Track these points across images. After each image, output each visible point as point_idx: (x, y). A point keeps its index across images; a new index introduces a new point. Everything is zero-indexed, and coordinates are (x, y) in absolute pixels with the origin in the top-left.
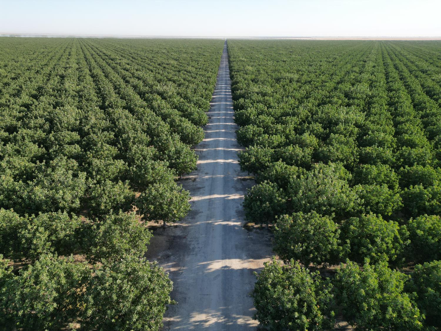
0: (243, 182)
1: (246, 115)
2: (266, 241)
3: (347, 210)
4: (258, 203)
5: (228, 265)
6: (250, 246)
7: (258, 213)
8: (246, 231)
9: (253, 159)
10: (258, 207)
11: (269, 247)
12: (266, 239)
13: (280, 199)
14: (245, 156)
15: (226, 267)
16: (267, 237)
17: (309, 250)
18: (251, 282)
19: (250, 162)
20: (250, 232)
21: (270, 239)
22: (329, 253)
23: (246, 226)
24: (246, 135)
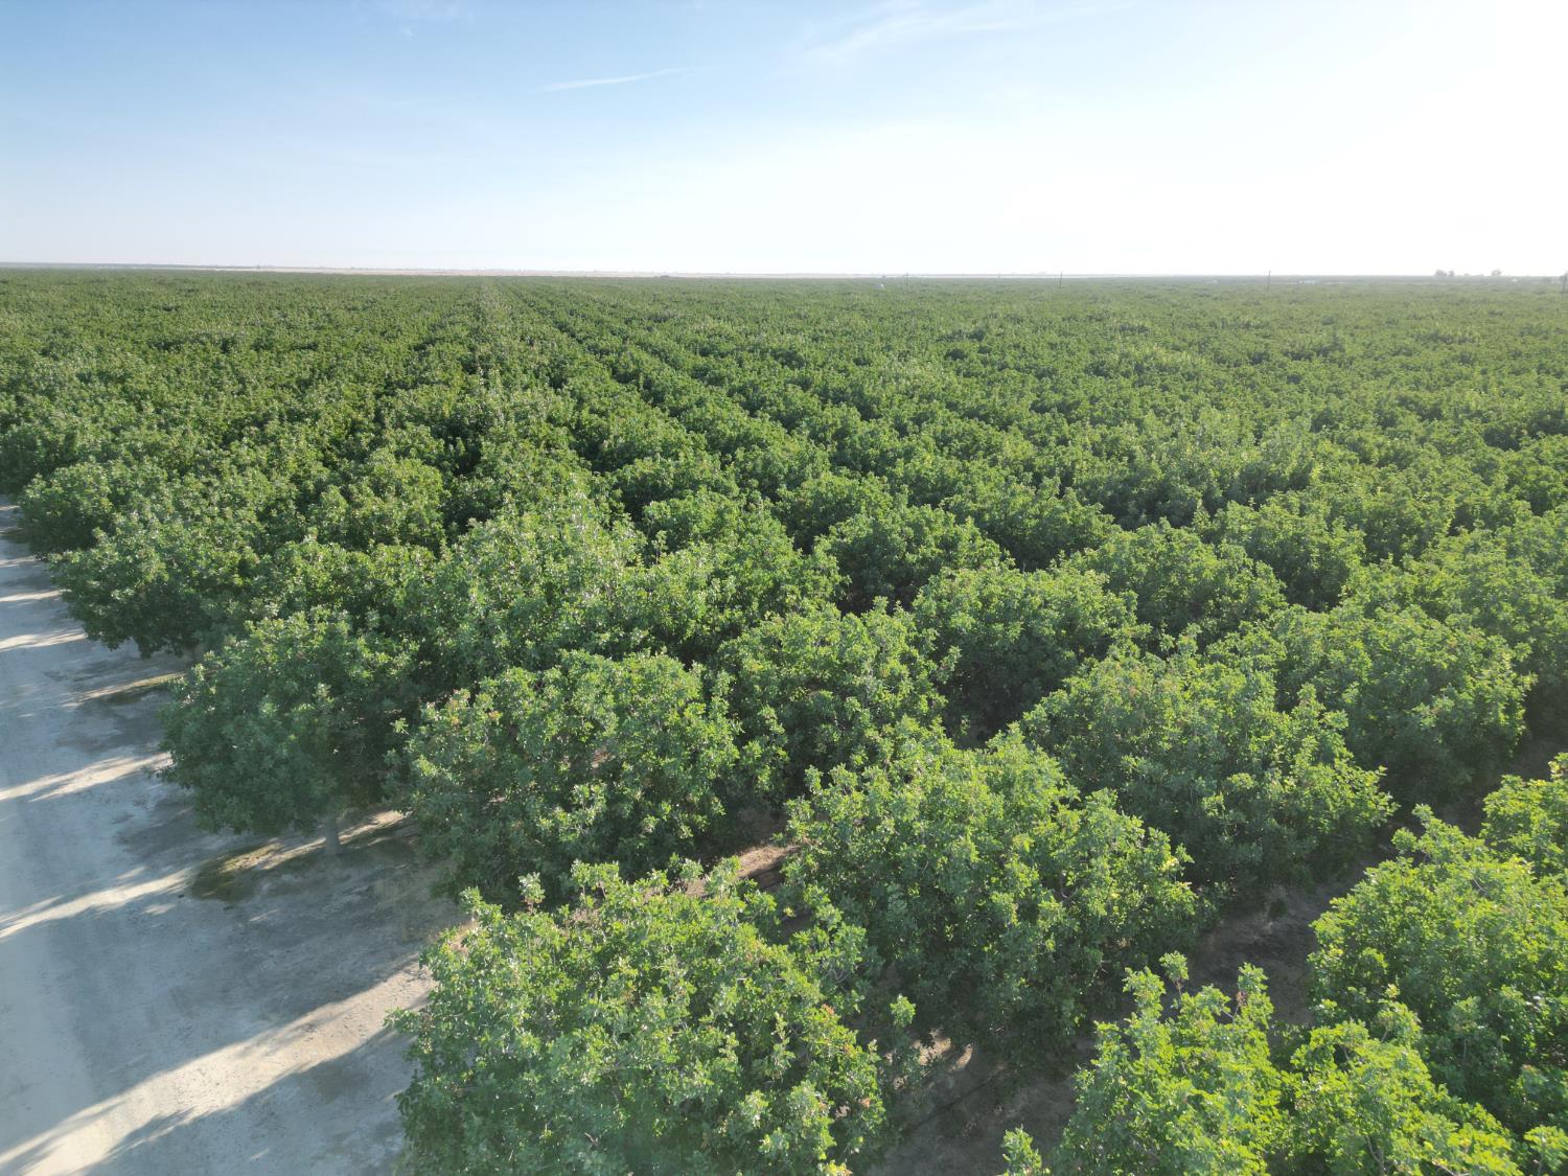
0: (115, 708)
1: (46, 443)
2: (350, 906)
3: (689, 633)
4: (267, 708)
5: (168, 1111)
6: (269, 964)
7: (279, 762)
8: (219, 904)
9: (155, 567)
10: (269, 728)
11: (382, 923)
12: (348, 898)
13: (382, 658)
14: (98, 564)
15: (156, 1124)
16: (349, 892)
17: (627, 809)
18: (340, 1138)
19: (140, 584)
20: (243, 904)
21: (370, 889)
22: (718, 786)
23: (211, 885)
24: (77, 504)
